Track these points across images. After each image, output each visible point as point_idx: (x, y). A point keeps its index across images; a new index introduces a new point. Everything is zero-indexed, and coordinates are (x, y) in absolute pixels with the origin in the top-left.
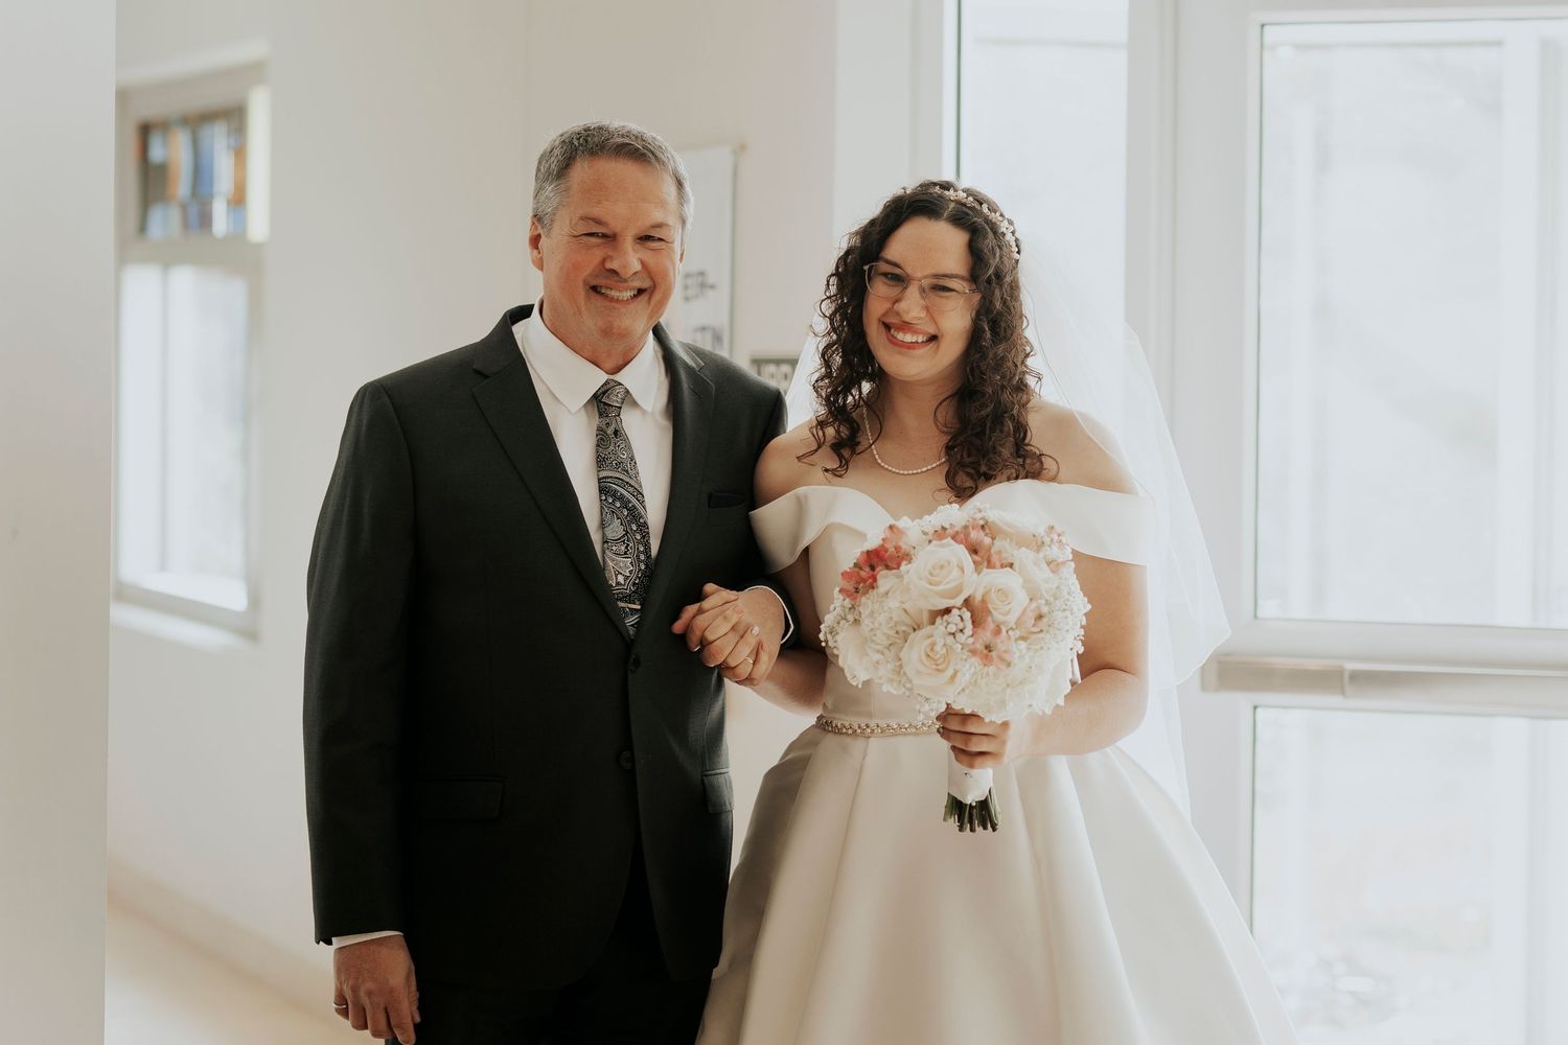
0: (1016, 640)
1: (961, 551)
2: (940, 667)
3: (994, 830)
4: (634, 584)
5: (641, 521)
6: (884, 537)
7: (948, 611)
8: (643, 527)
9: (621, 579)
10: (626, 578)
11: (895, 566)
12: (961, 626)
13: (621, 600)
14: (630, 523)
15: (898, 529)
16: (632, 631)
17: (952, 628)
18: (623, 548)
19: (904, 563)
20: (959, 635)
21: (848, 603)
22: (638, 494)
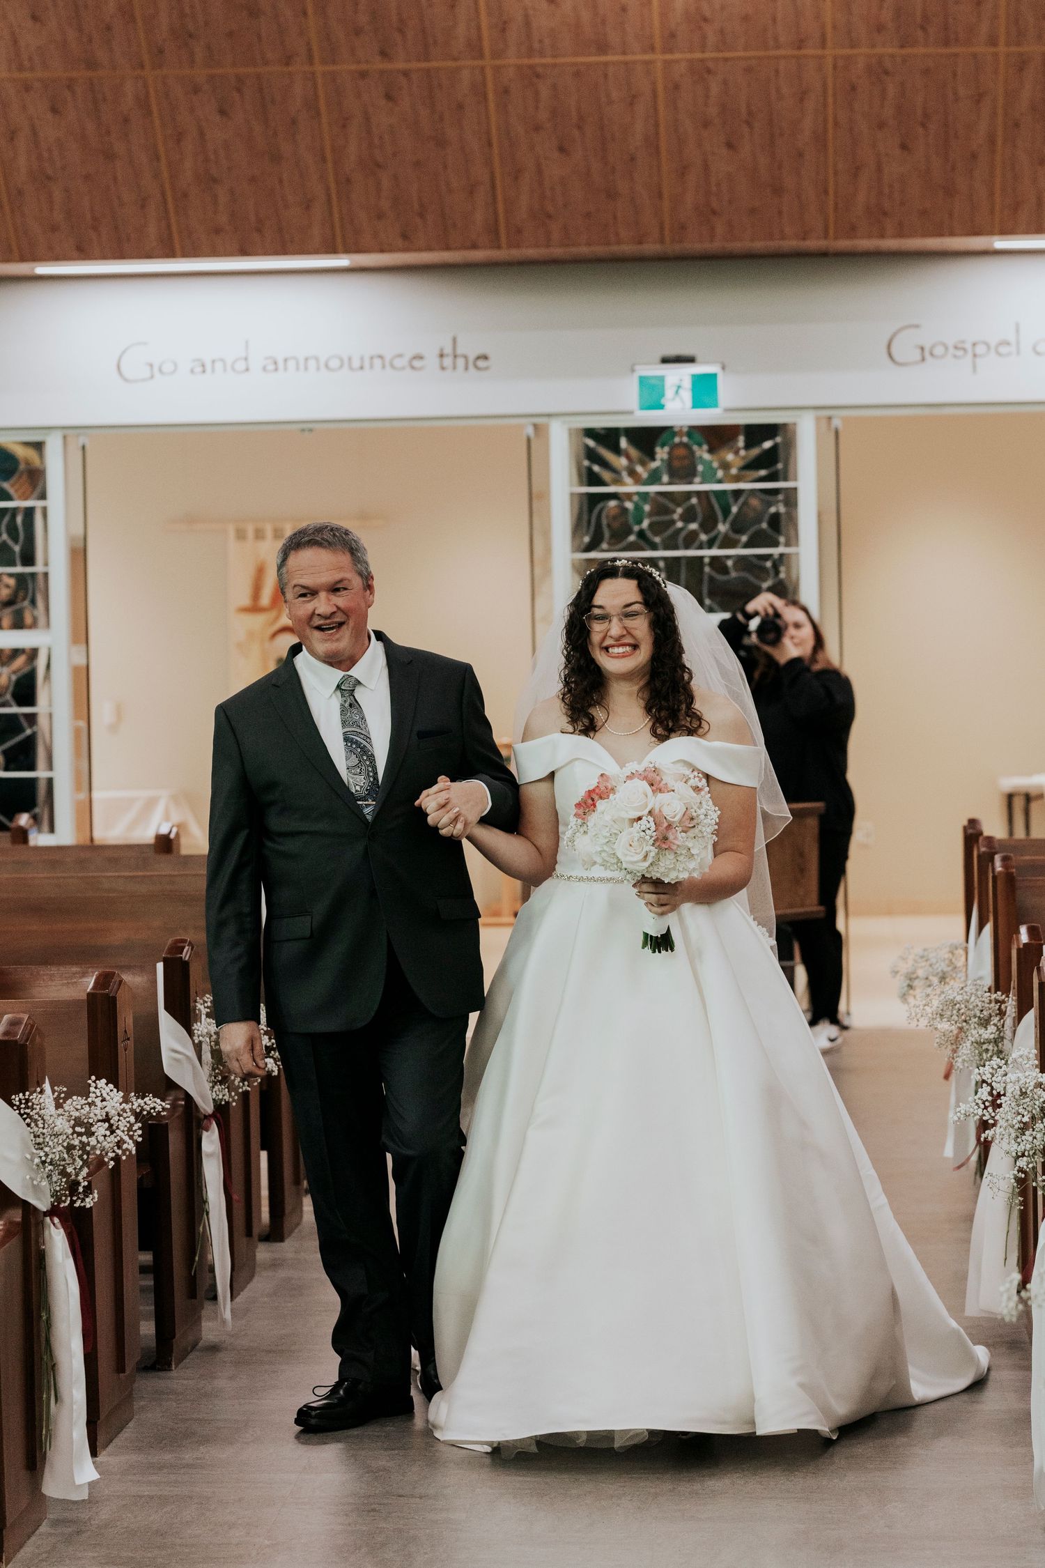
0: (680, 832)
1: (645, 784)
2: (637, 851)
3: (672, 950)
4: (367, 790)
5: (370, 753)
6: (598, 781)
7: (640, 819)
8: (372, 758)
9: (358, 788)
10: (361, 787)
11: (605, 797)
12: (648, 826)
13: (359, 800)
14: (362, 756)
15: (606, 776)
16: (369, 818)
17: (643, 827)
18: (358, 770)
19: (611, 795)
20: (647, 831)
21: (580, 821)
22: (367, 738)
